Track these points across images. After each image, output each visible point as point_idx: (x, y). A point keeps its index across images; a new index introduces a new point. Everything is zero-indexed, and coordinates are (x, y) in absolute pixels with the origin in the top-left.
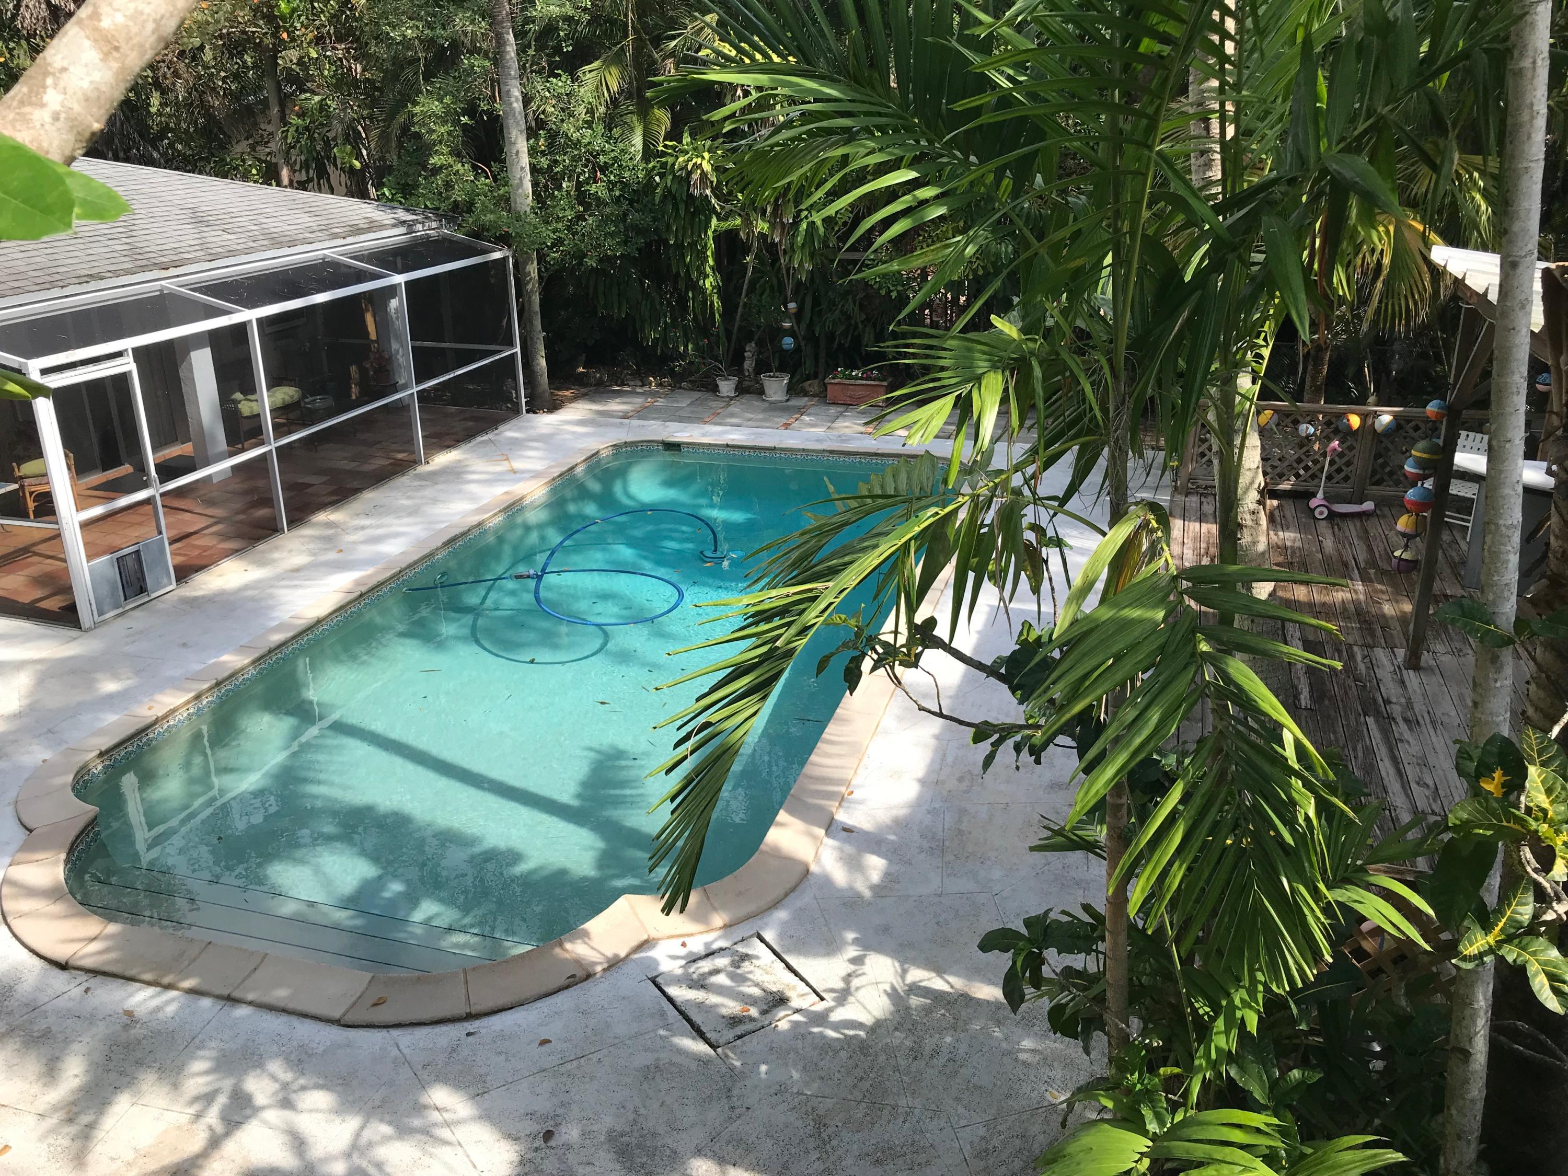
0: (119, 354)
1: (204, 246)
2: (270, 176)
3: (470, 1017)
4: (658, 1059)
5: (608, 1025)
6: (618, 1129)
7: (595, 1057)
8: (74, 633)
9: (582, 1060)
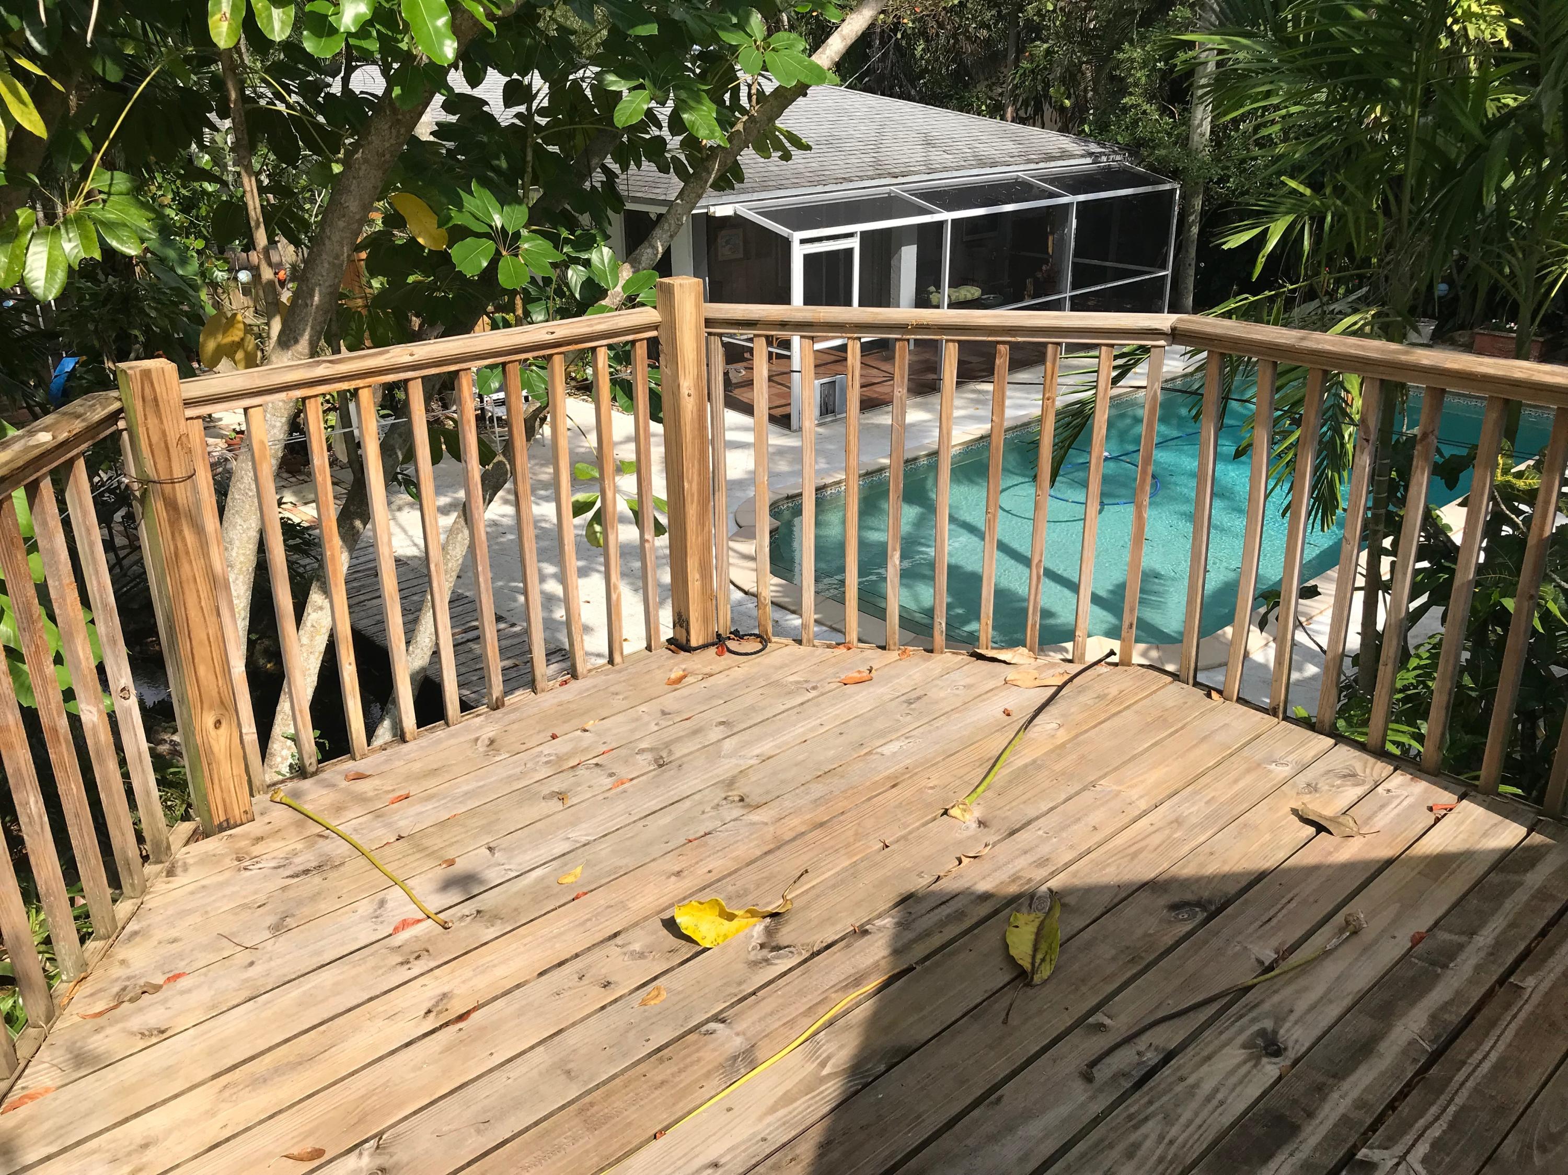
0: (851, 235)
1: (927, 163)
2: (996, 111)
8: (786, 432)
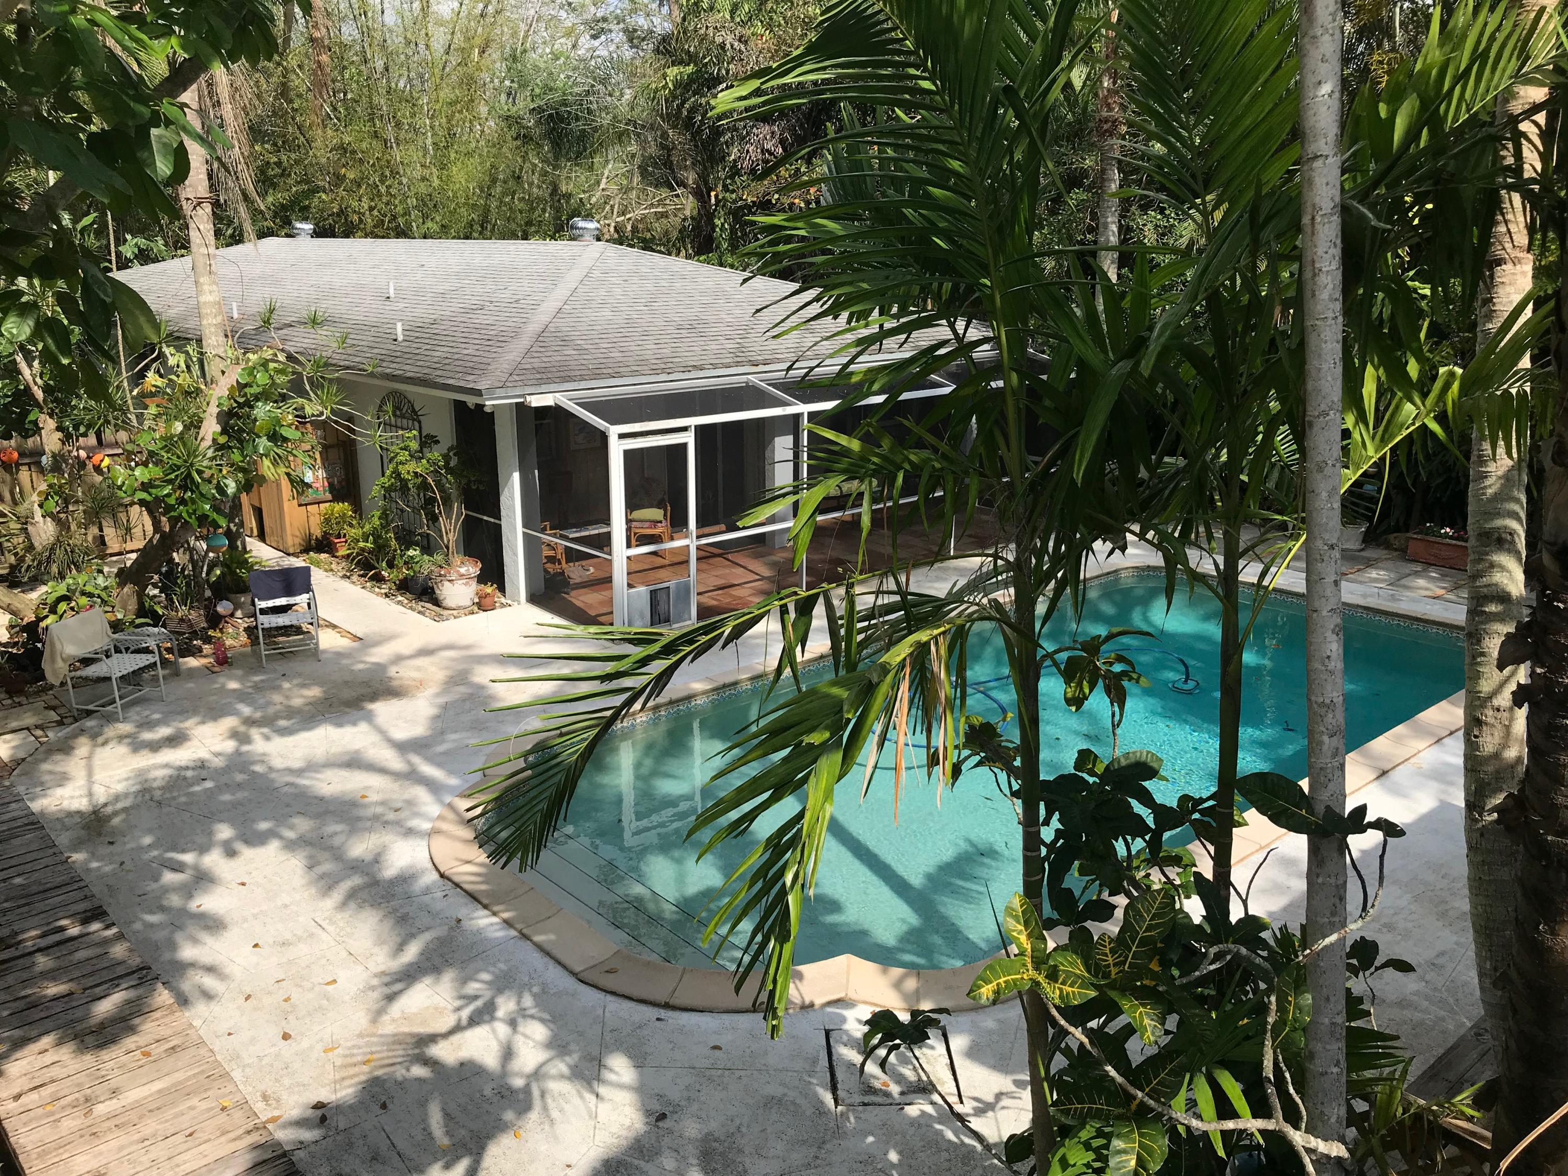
0: (685, 429)
3: (667, 1006)
4: (785, 1095)
5: (766, 1053)
6: (716, 1135)
7: (738, 1073)
9: (727, 1072)
